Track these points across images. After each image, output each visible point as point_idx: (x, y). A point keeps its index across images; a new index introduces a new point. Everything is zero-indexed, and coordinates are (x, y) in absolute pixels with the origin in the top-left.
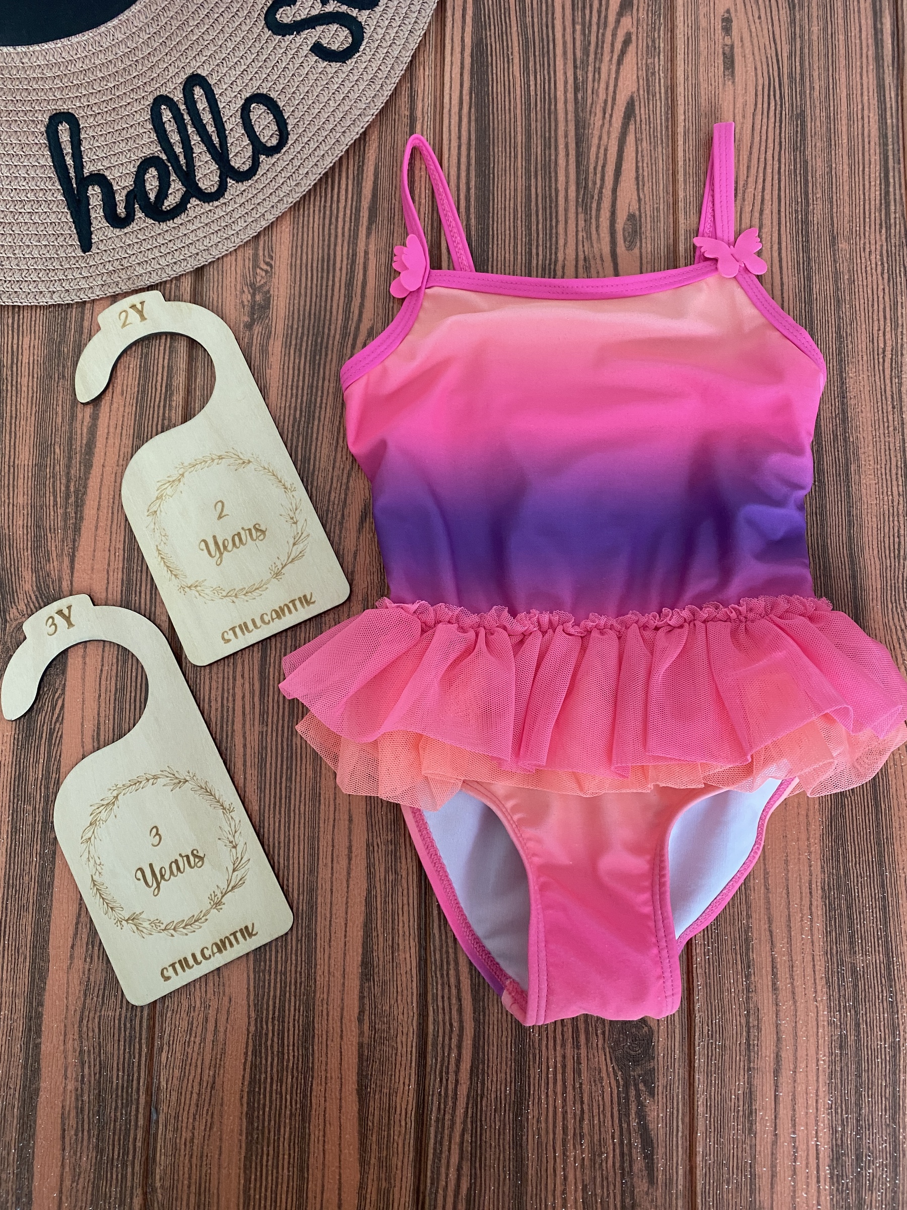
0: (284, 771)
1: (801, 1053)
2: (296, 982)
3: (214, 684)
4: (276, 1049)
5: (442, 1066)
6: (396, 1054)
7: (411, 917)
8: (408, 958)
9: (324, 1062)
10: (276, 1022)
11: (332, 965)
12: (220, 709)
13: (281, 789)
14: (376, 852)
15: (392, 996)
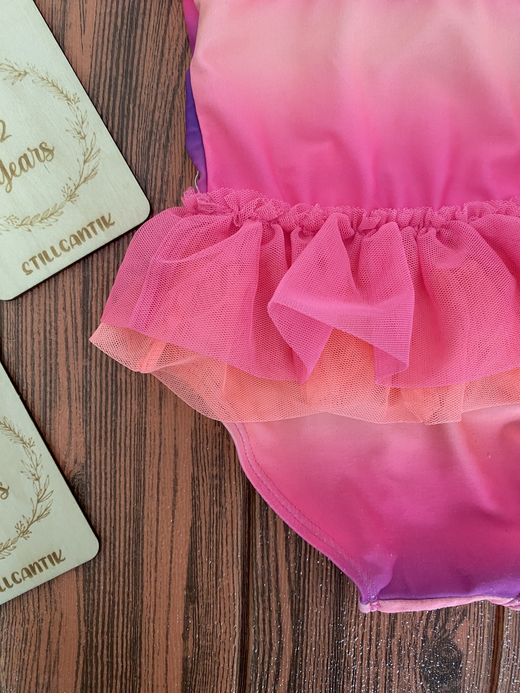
0: (109, 406)
2: (123, 602)
3: (36, 315)
4: (105, 659)
5: (261, 680)
6: (218, 669)
7: (235, 547)
8: (231, 584)
9: (150, 673)
10: (106, 637)
11: (158, 588)
12: (42, 342)
13: (106, 422)
14: (201, 486)
15: (215, 617)
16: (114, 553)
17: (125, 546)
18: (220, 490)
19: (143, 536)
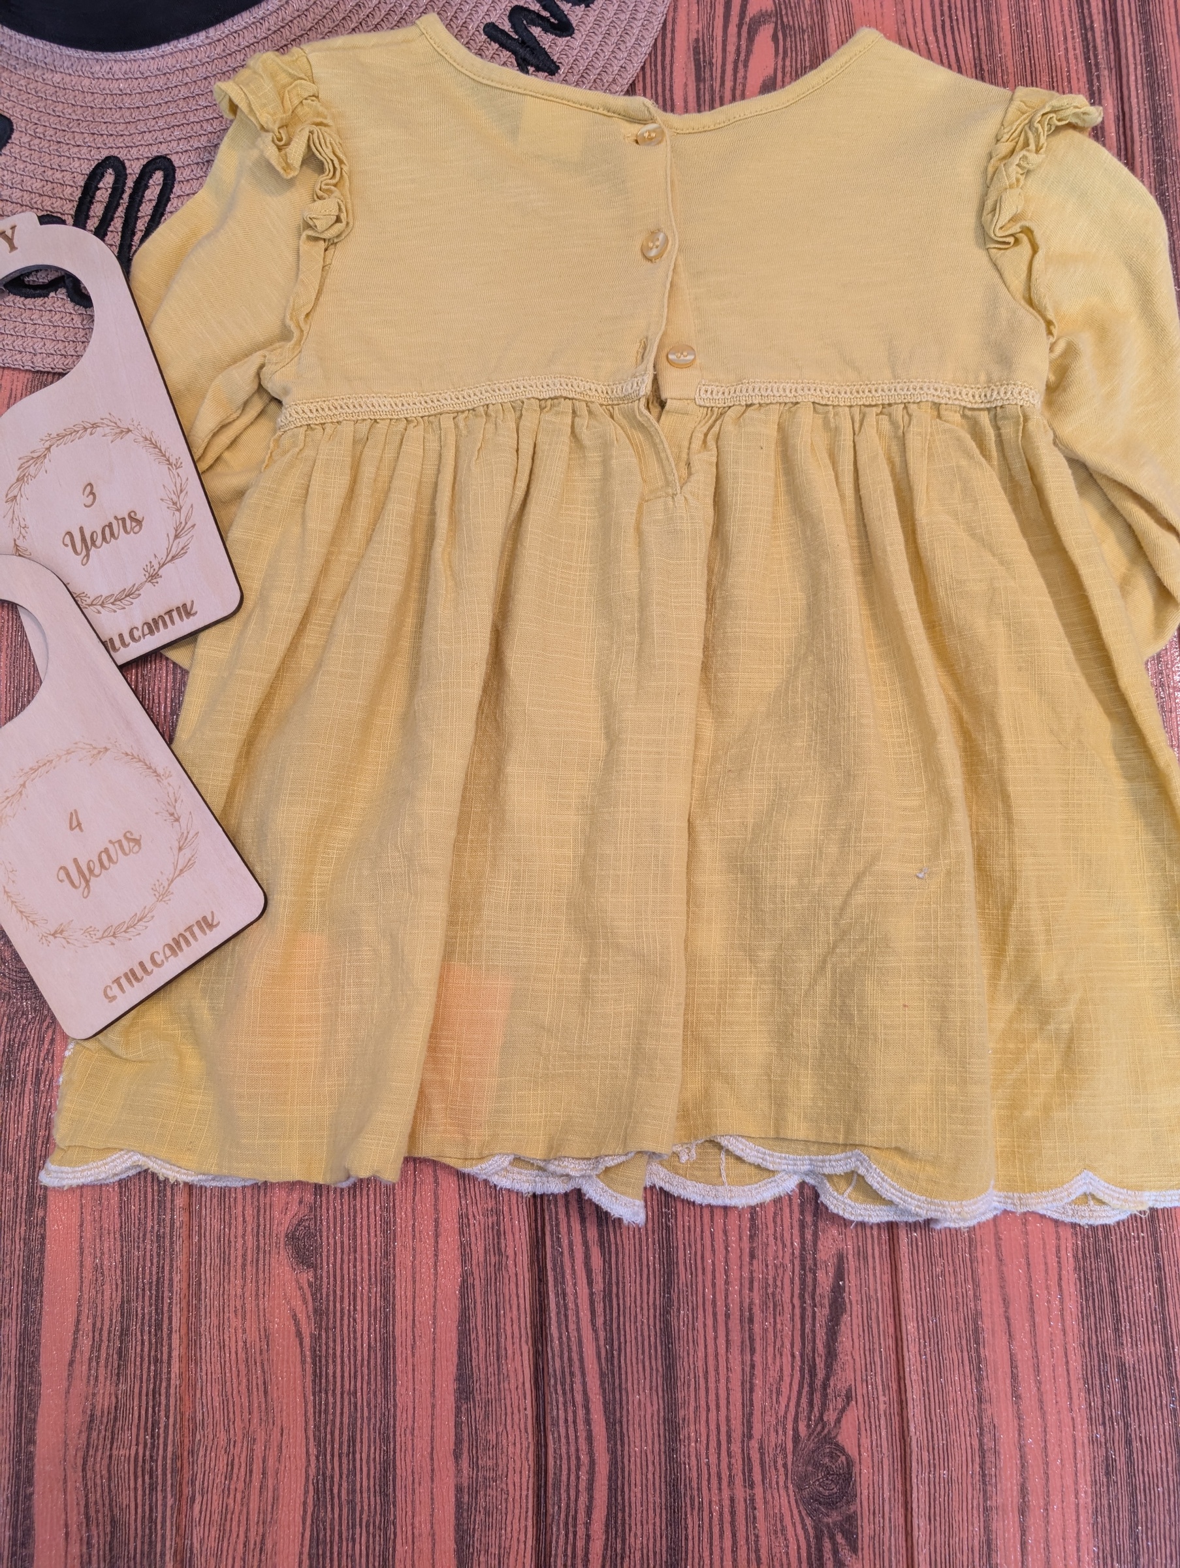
1: (1055, 1482)
2: (369, 1404)
4: (345, 1496)
5: (567, 1516)
6: (506, 1500)
7: (522, 1312)
8: (519, 1368)
9: (410, 1513)
10: (345, 1460)
11: (418, 1381)
14: (472, 1228)
15: (498, 1421)
16: (355, 1332)
17: (369, 1322)
18: (498, 1231)
19: (394, 1305)
